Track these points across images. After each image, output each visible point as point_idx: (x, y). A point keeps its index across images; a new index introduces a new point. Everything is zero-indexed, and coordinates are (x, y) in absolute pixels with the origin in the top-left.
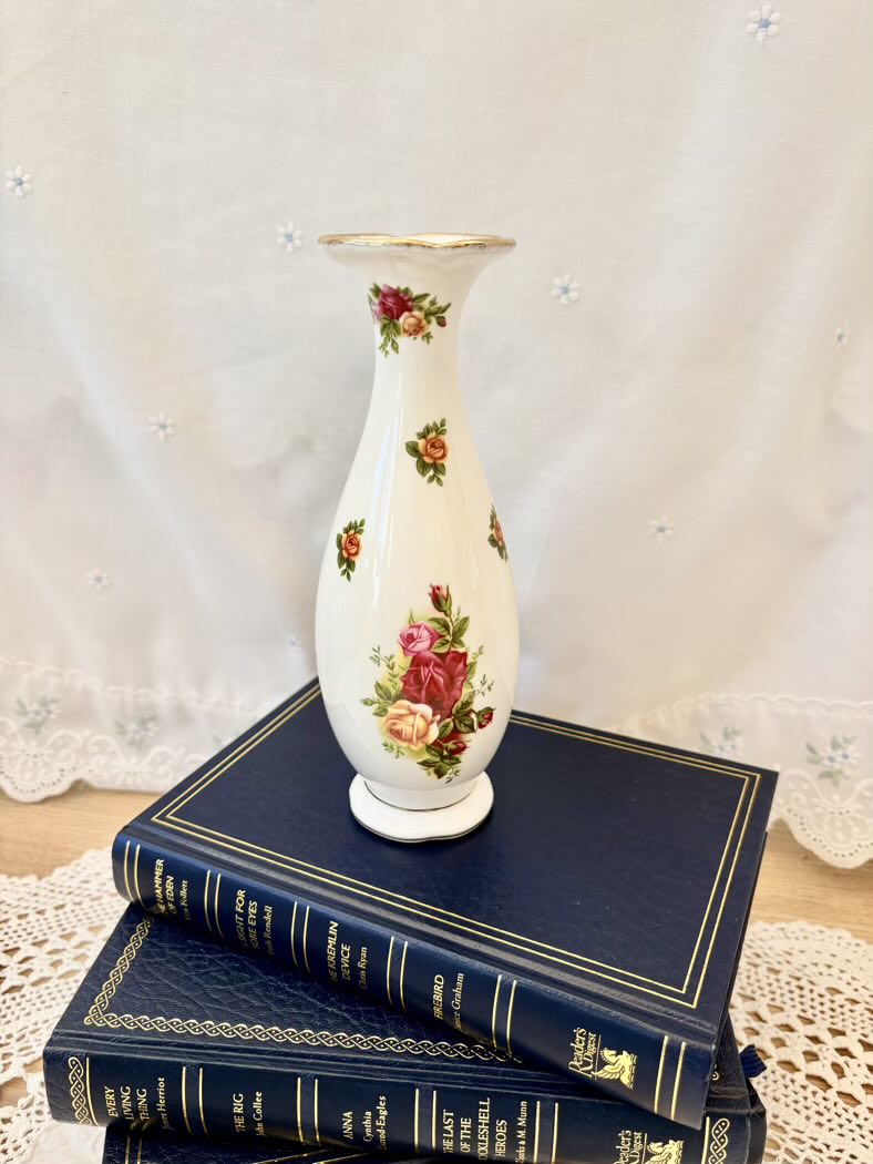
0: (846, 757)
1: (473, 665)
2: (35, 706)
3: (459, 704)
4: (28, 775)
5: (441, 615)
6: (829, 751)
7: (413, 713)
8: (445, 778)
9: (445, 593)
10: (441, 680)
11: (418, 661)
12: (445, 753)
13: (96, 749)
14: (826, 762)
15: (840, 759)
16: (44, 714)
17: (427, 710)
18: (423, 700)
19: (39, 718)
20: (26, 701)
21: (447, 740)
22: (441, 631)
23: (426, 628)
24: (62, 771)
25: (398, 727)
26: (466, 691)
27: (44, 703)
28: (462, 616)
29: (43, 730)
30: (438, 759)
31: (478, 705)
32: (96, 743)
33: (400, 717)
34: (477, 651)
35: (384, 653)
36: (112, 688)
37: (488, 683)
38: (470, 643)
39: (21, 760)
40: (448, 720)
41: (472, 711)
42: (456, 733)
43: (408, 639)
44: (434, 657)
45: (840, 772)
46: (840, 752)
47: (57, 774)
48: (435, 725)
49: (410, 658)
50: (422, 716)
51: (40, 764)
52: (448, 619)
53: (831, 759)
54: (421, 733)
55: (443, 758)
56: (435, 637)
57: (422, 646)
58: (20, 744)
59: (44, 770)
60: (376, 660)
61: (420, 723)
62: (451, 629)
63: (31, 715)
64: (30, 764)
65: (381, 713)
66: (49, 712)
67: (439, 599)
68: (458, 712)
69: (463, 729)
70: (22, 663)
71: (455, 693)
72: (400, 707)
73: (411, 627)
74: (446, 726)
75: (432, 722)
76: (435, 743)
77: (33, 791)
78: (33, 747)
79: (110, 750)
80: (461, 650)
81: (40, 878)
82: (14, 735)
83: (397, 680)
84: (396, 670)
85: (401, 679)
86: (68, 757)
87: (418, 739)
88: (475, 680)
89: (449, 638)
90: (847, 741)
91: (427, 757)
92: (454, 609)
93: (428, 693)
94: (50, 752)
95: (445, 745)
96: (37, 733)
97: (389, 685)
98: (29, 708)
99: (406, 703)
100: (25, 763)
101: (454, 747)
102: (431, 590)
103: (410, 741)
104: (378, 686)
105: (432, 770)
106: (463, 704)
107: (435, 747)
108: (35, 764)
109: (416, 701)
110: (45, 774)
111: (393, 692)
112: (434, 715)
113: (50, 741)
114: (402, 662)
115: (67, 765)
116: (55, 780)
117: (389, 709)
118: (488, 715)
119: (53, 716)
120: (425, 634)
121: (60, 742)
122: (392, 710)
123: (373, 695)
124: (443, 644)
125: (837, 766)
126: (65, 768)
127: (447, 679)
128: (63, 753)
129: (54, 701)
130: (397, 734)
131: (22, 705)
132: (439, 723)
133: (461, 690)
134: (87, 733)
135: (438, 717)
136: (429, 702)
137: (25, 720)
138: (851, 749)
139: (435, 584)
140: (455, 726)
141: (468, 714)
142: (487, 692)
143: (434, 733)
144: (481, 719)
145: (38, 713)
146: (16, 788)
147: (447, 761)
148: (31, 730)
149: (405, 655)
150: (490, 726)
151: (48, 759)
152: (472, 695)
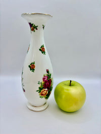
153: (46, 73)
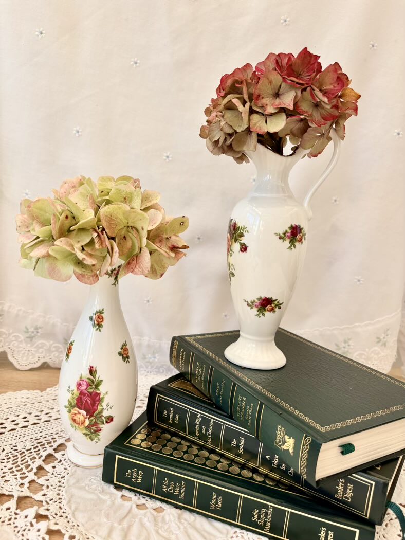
0: (349, 345)
1: (103, 398)
2: (32, 329)
3: (97, 412)
4: (25, 359)
5: (92, 377)
6: (343, 345)
7: (79, 413)
8: (94, 441)
9: (94, 369)
10: (89, 402)
11: (82, 393)
12: (92, 431)
13: (54, 349)
14: (343, 349)
15: (347, 347)
16: (35, 333)
17: (84, 413)
18: (83, 408)
19: (33, 335)
20: (28, 327)
21: (93, 425)
22: (91, 383)
23: (86, 381)
24: (39, 358)
25: (75, 418)
26: (100, 408)
27: (36, 328)
28: (100, 379)
29: (34, 340)
30: (90, 433)
31: (106, 414)
32: (55, 347)
33: (75, 414)
34: (105, 393)
35: (71, 389)
36: (65, 324)
37: (110, 406)
38: (102, 389)
39: (23, 352)
40: (92, 418)
41: (102, 416)
42: (96, 424)
43: (79, 385)
44: (87, 392)
45: (348, 351)
46: (347, 344)
47: (36, 359)
48: (87, 419)
49: (79, 392)
50: (83, 415)
51: (30, 354)
52: (94, 379)
53: (344, 347)
54: (83, 422)
55: (92, 433)
56: (88, 385)
57: (83, 388)
58: (24, 345)
59: (31, 357)
60: (69, 391)
61: (82, 418)
62: (95, 383)
63: (30, 333)
64: (26, 354)
65: (69, 411)
66: (38, 332)
67: (92, 371)
68: (96, 415)
69: (99, 422)
70: (30, 311)
71: (95, 407)
72: (75, 410)
73: (81, 380)
74: (92, 420)
75: (86, 418)
76: (88, 426)
77: (26, 365)
78: (28, 347)
79: (60, 350)
80: (98, 392)
81: (42, 392)
82: (21, 341)
83: (75, 400)
84: (74, 396)
85: (76, 399)
86: (42, 352)
87: (82, 424)
88: (104, 404)
89: (94, 386)
90: (349, 340)
91: (85, 431)
92: (97, 376)
93: (85, 406)
94: (36, 350)
95: (92, 428)
96: (31, 341)
97: (72, 401)
98: (30, 330)
99: (77, 409)
100: (24, 353)
101: (95, 429)
102: (89, 367)
103: (79, 424)
104: (69, 401)
105: (88, 437)
106: (98, 413)
107: (88, 427)
108: (28, 354)
109: (81, 409)
110: (32, 359)
111: (73, 404)
112: (87, 415)
113: (35, 345)
114: (77, 393)
115: (41, 356)
116: (35, 362)
117: (72, 410)
118: (110, 419)
119: (39, 334)
120: (85, 384)
121: (40, 346)
122: (73, 411)
123: (67, 404)
124: (91, 389)
125: (346, 349)
126: (40, 357)
127: (92, 402)
128: (40, 350)
129: (40, 328)
130: (74, 421)
131: (27, 329)
132: (89, 418)
133: (97, 407)
134: (52, 342)
135: (88, 416)
136: (85, 410)
137: (27, 335)
138: (350, 342)
139: (92, 365)
140: (95, 421)
141: (101, 417)
142: (109, 409)
143: (87, 422)
144: (107, 420)
145: (33, 332)
146: (19, 364)
147: (94, 434)
148: (29, 340)
149: (78, 390)
150: (111, 423)
151: (34, 353)
152: (102, 410)
153: (86, 374)
